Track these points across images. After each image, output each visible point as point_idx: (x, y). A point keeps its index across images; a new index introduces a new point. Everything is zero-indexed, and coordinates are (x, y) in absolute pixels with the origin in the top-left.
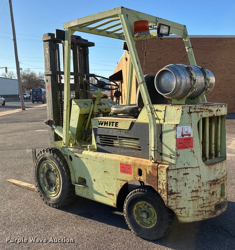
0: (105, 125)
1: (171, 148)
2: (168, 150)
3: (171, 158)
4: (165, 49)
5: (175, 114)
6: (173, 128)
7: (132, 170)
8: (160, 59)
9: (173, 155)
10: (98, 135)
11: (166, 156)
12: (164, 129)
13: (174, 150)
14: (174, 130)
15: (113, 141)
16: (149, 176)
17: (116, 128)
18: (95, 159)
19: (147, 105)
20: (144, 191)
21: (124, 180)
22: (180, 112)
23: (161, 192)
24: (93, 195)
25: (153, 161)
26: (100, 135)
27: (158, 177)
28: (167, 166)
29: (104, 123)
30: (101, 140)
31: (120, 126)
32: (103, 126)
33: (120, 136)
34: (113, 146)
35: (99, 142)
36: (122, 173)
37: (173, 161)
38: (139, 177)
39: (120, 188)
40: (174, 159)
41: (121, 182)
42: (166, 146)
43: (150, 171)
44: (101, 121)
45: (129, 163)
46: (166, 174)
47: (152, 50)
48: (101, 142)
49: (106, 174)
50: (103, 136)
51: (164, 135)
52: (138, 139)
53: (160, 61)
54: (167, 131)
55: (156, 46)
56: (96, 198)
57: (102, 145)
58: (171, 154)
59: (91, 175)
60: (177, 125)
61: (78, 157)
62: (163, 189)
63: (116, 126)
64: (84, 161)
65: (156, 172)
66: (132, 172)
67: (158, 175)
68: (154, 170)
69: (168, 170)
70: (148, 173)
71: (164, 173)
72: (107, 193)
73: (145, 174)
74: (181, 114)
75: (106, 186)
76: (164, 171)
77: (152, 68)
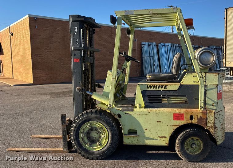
0: (154, 88)
1: (214, 100)
2: (211, 101)
3: (213, 106)
4: (56, 29)
5: (214, 78)
6: (215, 87)
7: (185, 117)
8: (53, 37)
9: (215, 104)
10: (146, 96)
11: (209, 105)
12: (208, 88)
13: (215, 101)
14: (216, 88)
15: (161, 99)
16: (200, 119)
17: (165, 89)
18: (148, 114)
19: (199, 73)
20: (194, 130)
21: (177, 125)
22: (217, 77)
23: (209, 128)
24: (144, 141)
25: (203, 109)
26: (148, 96)
27: (207, 119)
28: (214, 111)
29: (153, 87)
30: (149, 99)
31: (169, 88)
32: (152, 89)
33: (169, 95)
34: (161, 103)
35: (148, 101)
36: (175, 121)
37: (215, 108)
38: (191, 121)
39: (172, 131)
40: (215, 106)
41: (174, 127)
42: (210, 99)
43: (200, 116)
44: (150, 86)
45: (182, 113)
46: (214, 116)
47: (45, 28)
48: (149, 101)
49: (158, 123)
50: (151, 97)
51: (208, 92)
52: (186, 96)
53: (52, 38)
54: (210, 89)
55: (49, 25)
56: (147, 143)
57: (150, 103)
58: (213, 104)
59: (142, 126)
60: (218, 85)
61: (128, 114)
62: (211, 126)
63: (165, 88)
64: (136, 116)
65: (206, 116)
66: (185, 118)
67: (207, 117)
68: (204, 115)
69: (215, 113)
70: (199, 117)
71: (212, 116)
72: (160, 137)
73: (196, 119)
74: (218, 78)
75: (158, 132)
76: (212, 114)
77: (46, 43)
